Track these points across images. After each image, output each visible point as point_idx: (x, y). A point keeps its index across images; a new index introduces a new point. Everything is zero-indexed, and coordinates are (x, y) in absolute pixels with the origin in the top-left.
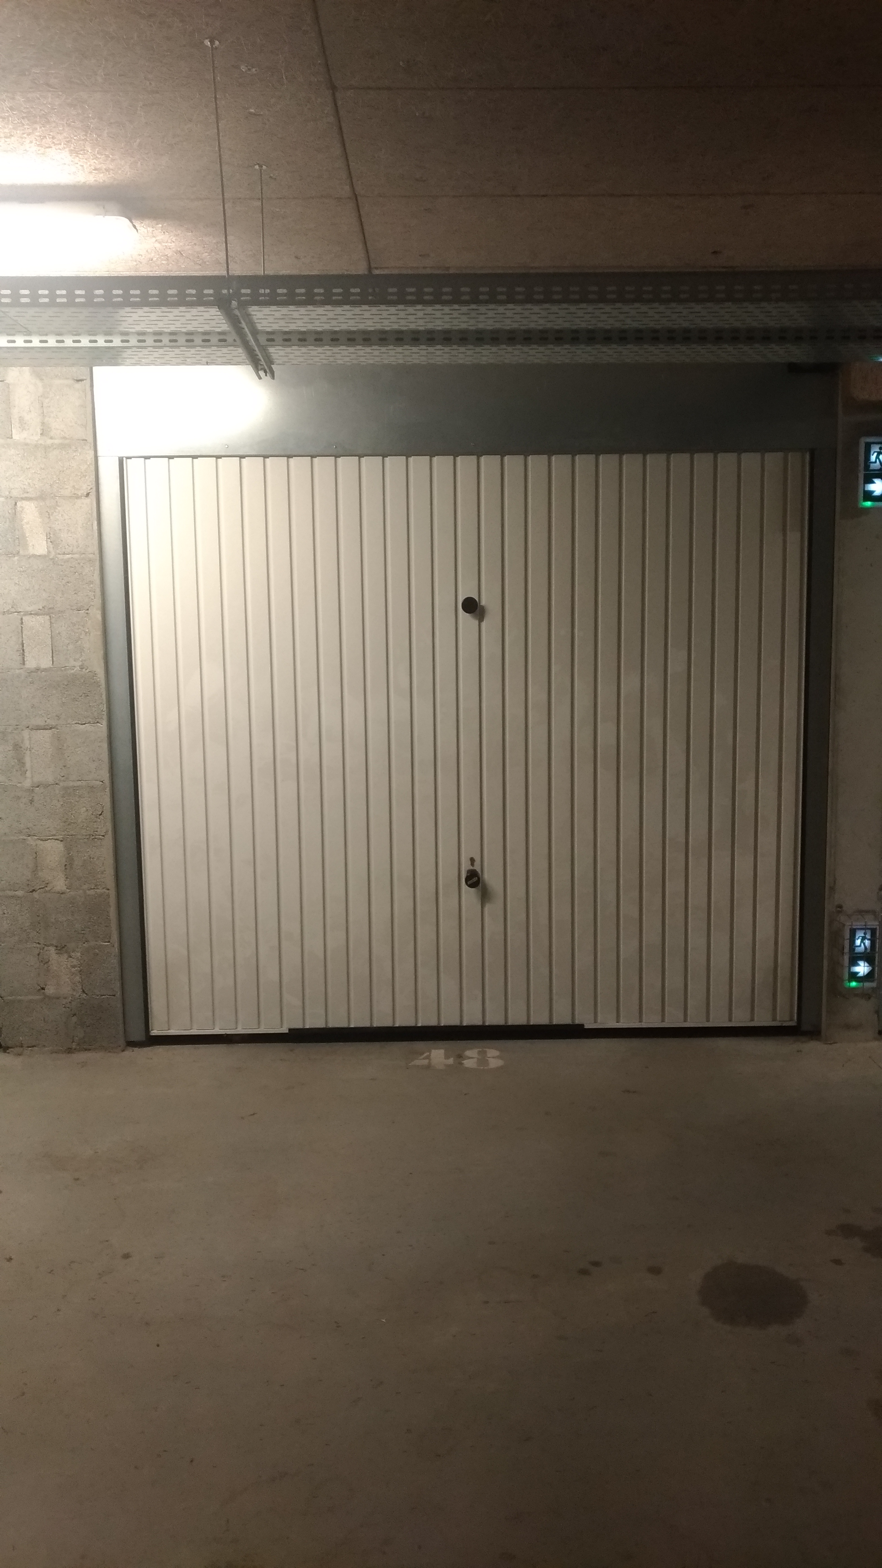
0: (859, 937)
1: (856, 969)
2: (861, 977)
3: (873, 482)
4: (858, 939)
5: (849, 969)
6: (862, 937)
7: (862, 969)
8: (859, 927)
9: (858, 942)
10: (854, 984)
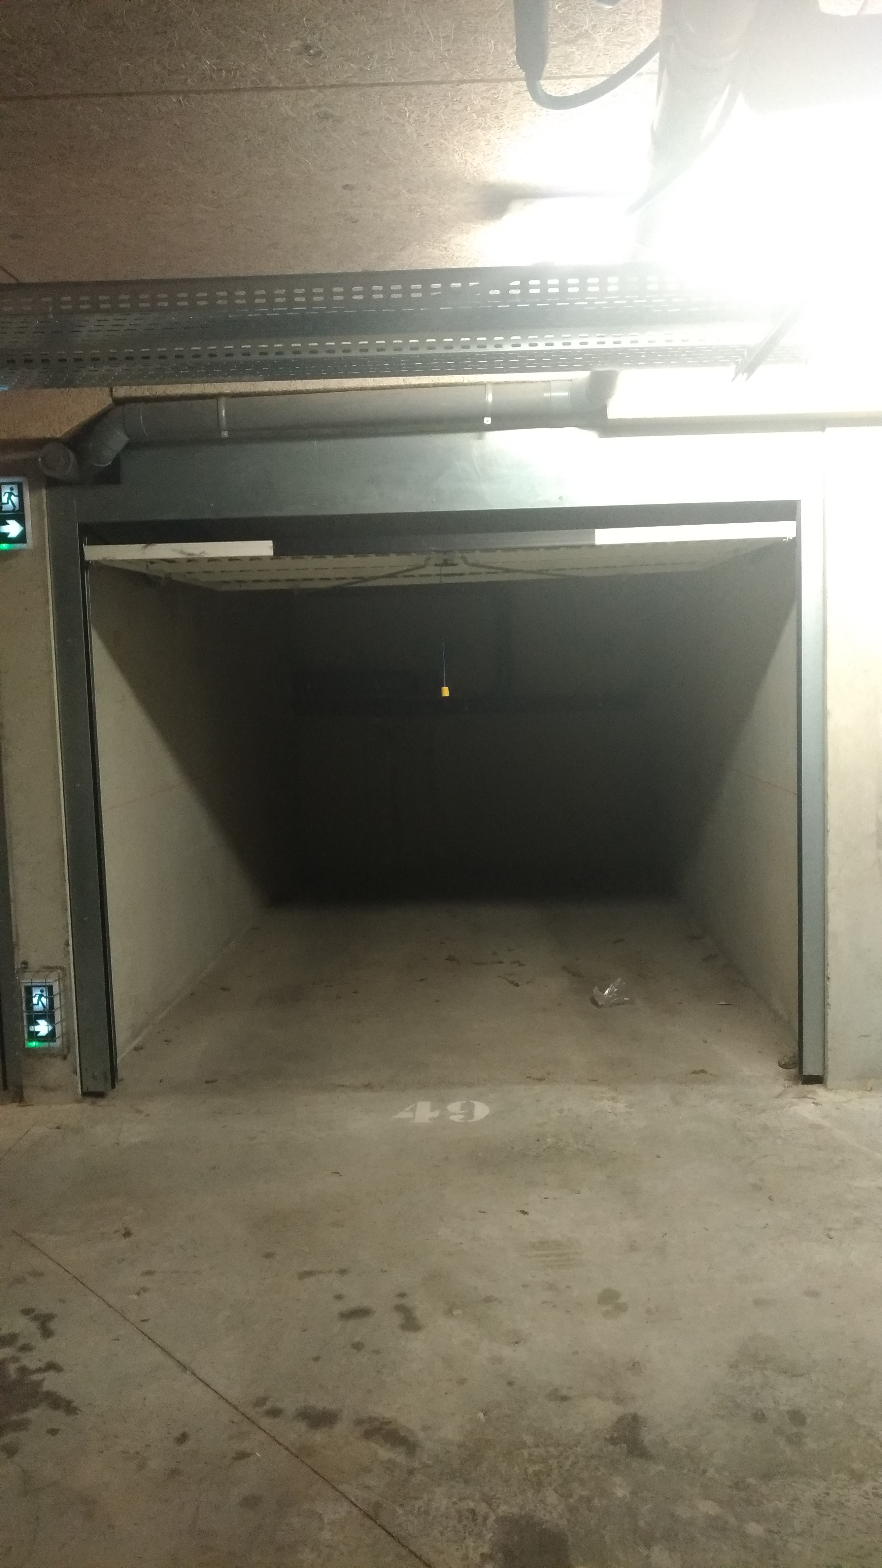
0: (36, 995)
1: (37, 1028)
2: (42, 1037)
3: (7, 524)
4: (35, 997)
5: (28, 1028)
6: (40, 995)
7: (42, 1028)
8: (36, 984)
9: (35, 1001)
10: (34, 1044)
